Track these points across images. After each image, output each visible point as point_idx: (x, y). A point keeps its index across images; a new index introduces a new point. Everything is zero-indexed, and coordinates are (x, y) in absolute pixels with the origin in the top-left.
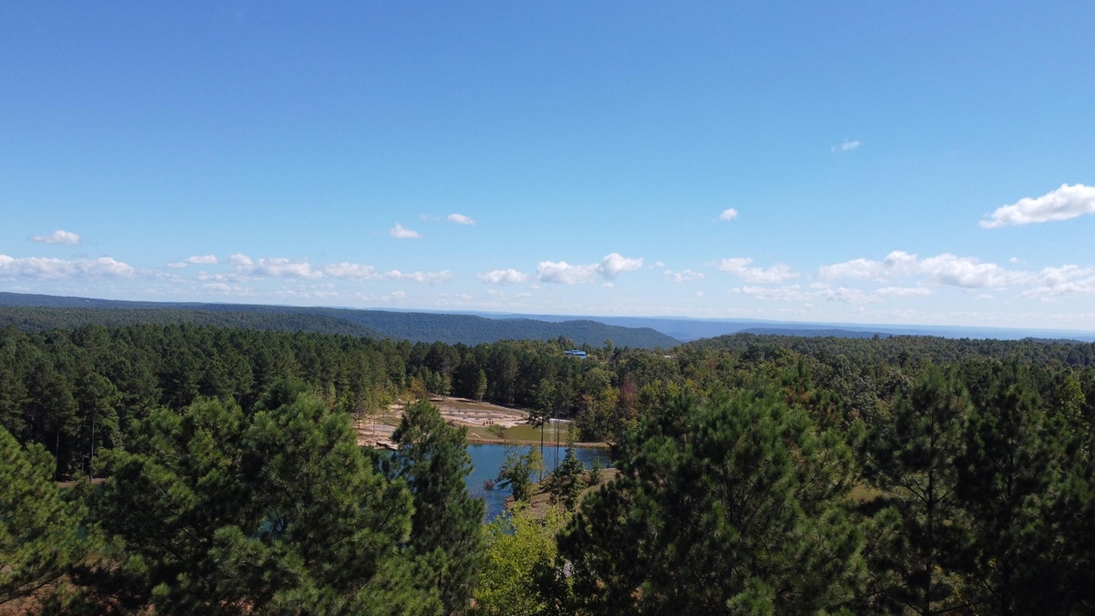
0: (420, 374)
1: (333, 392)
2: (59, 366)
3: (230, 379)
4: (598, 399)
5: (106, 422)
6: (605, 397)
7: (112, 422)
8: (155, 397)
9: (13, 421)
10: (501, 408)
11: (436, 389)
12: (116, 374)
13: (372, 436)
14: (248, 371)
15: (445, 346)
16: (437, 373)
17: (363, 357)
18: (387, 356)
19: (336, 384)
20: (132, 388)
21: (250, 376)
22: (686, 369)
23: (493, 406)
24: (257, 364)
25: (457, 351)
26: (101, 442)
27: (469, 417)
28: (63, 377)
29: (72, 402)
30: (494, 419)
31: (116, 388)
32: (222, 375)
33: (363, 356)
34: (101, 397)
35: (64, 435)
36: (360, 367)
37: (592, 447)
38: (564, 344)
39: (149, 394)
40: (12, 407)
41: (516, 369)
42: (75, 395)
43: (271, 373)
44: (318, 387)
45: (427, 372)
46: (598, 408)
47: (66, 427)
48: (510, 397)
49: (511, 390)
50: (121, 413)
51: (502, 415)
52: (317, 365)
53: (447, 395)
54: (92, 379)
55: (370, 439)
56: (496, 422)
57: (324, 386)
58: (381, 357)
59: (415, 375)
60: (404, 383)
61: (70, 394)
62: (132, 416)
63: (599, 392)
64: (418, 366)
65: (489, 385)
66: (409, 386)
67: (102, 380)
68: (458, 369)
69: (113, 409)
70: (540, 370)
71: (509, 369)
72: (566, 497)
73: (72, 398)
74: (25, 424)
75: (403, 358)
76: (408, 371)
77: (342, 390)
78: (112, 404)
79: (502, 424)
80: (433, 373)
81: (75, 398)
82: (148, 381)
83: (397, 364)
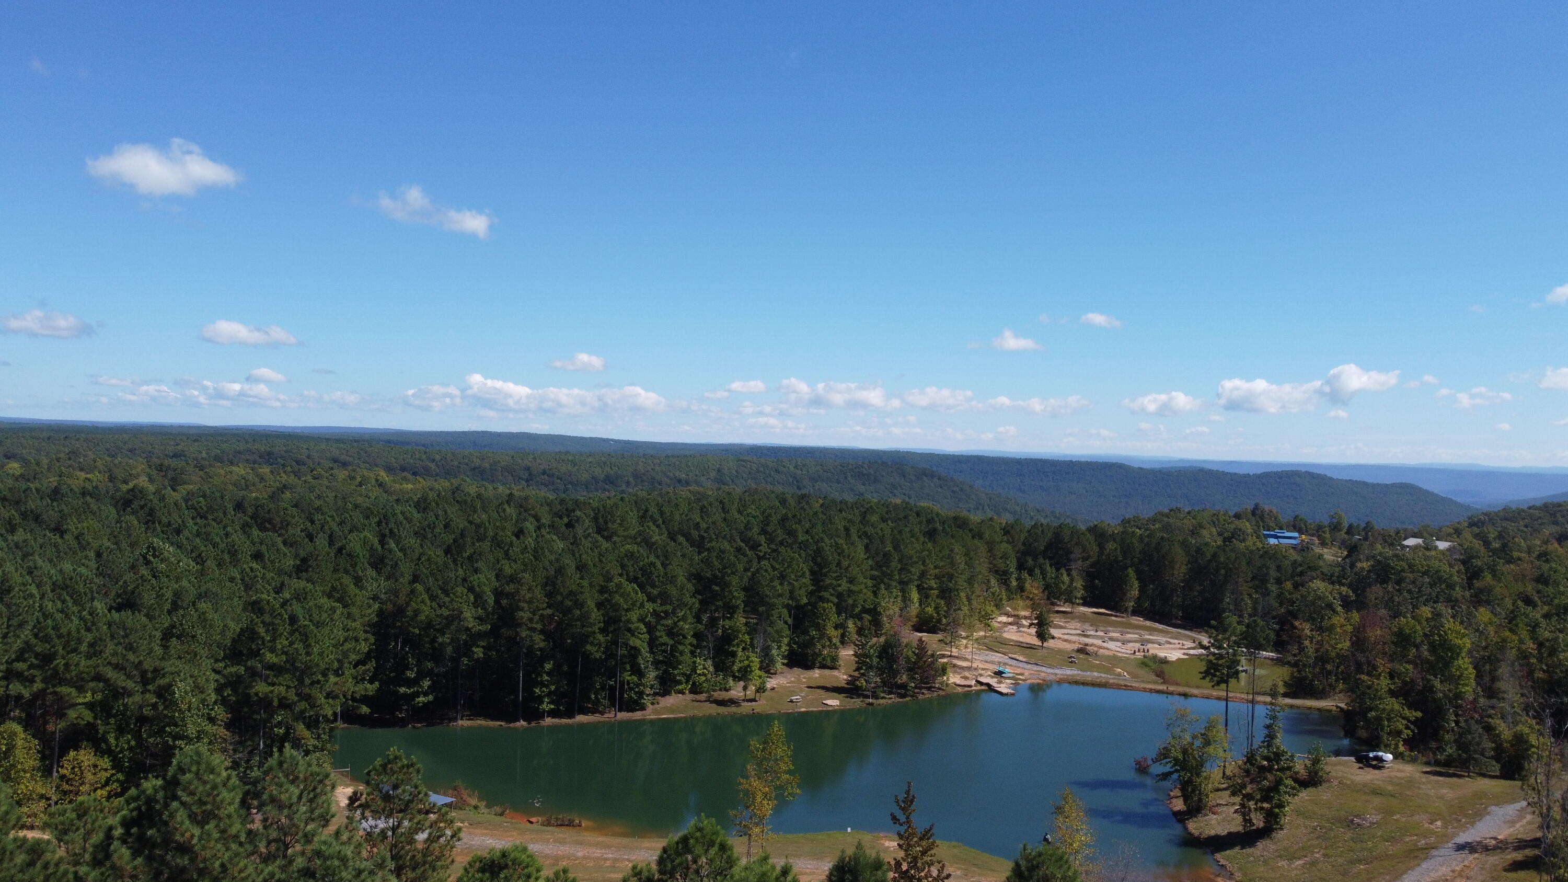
0: (1037, 571)
1: (915, 600)
2: (581, 567)
3: (781, 584)
4: (1320, 629)
5: (635, 642)
6: (1331, 629)
7: (640, 642)
8: (690, 609)
9: (531, 637)
10: (1161, 627)
11: (1061, 594)
12: (643, 579)
13: (969, 668)
14: (804, 573)
15: (1074, 532)
16: (1063, 571)
17: (956, 550)
18: (991, 546)
19: (920, 588)
20: (664, 598)
21: (807, 580)
22: (1477, 584)
23: (1148, 623)
24: (816, 563)
25: (1091, 538)
26: (628, 667)
27: (1112, 639)
28: (585, 583)
29: (596, 615)
30: (1150, 646)
31: (645, 598)
32: (772, 580)
33: (957, 548)
34: (627, 610)
35: (586, 656)
36: (952, 564)
37: (1310, 708)
38: (1262, 518)
39: (682, 605)
40: (531, 620)
41: (1184, 569)
42: (599, 605)
43: (835, 575)
44: (895, 592)
45: (1048, 568)
46: (1320, 643)
47: (588, 647)
48: (1174, 610)
49: (1177, 599)
50: (651, 629)
51: (1162, 639)
52: (895, 564)
53: (1078, 604)
54: (619, 586)
55: (967, 674)
56: (1154, 650)
57: (903, 591)
58: (982, 548)
59: (1031, 573)
60: (1014, 583)
61: (593, 605)
62: (663, 634)
63: (1322, 619)
64: (1035, 559)
65: (1142, 590)
66: (1021, 589)
67: (630, 587)
68: (1093, 565)
69: (642, 626)
70: (1223, 571)
71: (1173, 568)
72: (1266, 805)
73: (595, 610)
74: (544, 641)
75: (1013, 547)
76: (1021, 567)
77: (927, 597)
78: (641, 620)
79: (1162, 654)
80: (1058, 570)
81: (598, 610)
82: (682, 588)
83: (1005, 557)
